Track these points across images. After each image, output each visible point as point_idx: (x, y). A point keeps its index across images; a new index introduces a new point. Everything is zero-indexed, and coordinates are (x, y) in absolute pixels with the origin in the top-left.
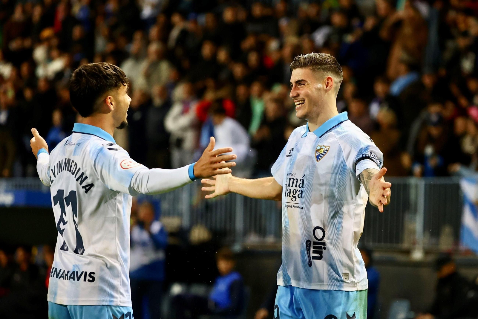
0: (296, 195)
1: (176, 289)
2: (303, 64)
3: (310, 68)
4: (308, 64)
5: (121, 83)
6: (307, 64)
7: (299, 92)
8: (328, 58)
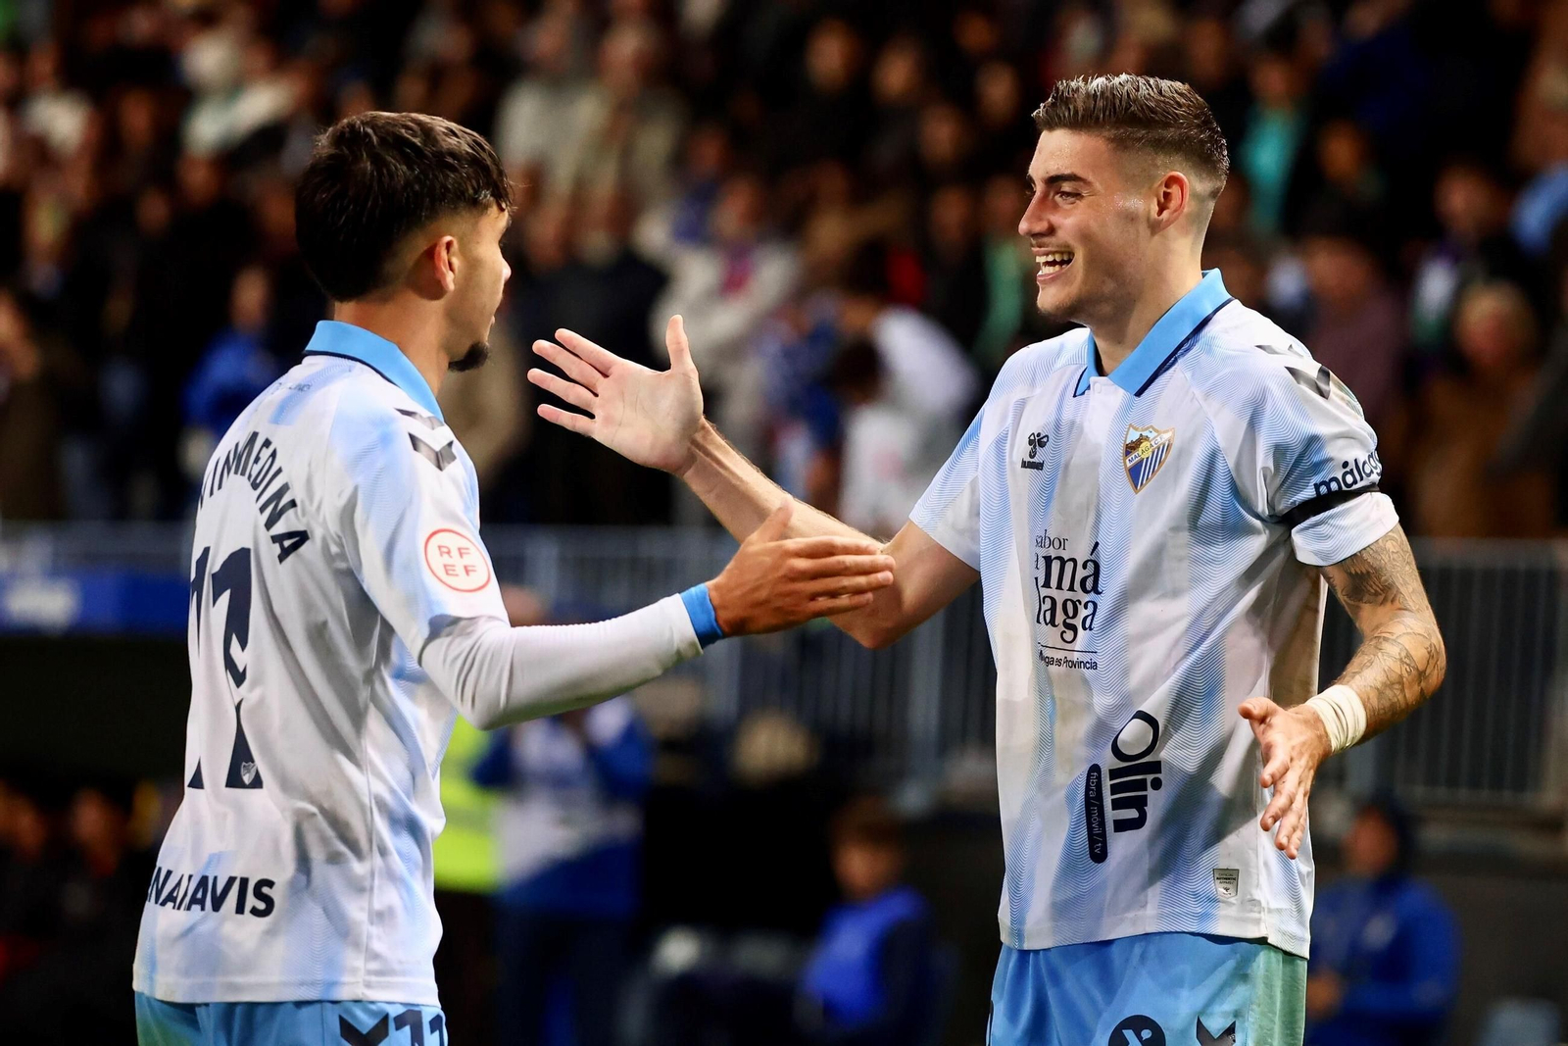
0: (1078, 622)
1: (678, 951)
2: (1083, 116)
3: (1106, 134)
4: (1102, 119)
6: (1098, 118)
7: (1056, 219)
8: (1178, 103)
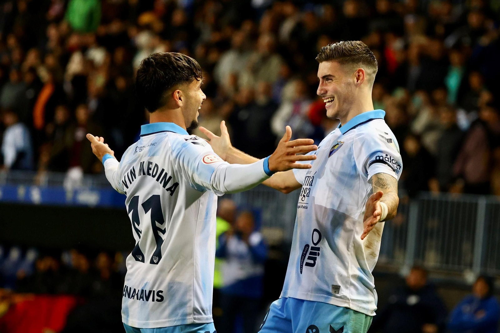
0: (306, 195)
2: (329, 57)
3: (337, 60)
4: (335, 56)
5: (194, 77)
7: (326, 88)
8: (358, 48)
